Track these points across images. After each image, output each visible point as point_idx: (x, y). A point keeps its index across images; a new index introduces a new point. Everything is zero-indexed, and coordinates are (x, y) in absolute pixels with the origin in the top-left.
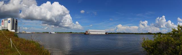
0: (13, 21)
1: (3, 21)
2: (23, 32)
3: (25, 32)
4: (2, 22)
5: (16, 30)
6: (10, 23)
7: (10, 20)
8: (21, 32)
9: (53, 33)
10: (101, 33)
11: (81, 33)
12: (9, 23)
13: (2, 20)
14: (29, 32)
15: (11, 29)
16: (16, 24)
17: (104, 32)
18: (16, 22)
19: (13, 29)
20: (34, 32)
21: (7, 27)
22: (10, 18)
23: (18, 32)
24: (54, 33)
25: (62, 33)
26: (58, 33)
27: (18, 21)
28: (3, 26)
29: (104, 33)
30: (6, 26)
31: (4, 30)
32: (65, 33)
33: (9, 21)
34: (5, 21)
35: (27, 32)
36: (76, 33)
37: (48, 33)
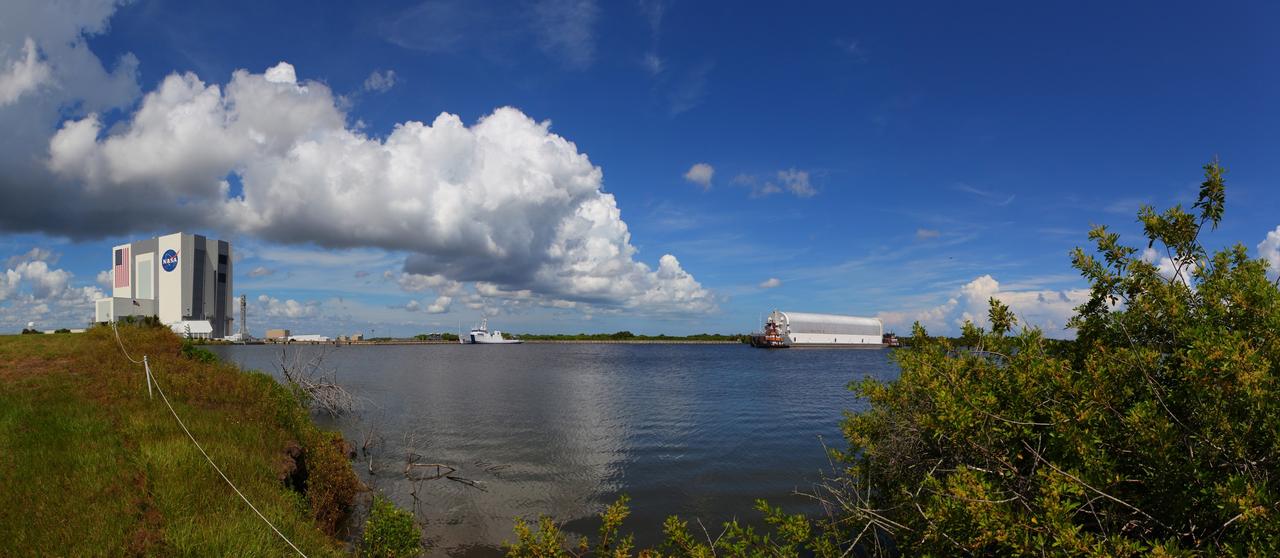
0: (200, 256)
1: (127, 258)
2: (270, 334)
3: (287, 333)
4: (119, 262)
5: (221, 322)
6: (179, 267)
7: (177, 248)
8: (256, 335)
9: (487, 338)
10: (855, 339)
11: (697, 337)
12: (169, 268)
13: (119, 253)
14: (316, 338)
15: (185, 318)
16: (222, 278)
17: (873, 331)
18: (223, 259)
19: (196, 314)
20: (354, 338)
21: (156, 302)
22: (178, 236)
23: (234, 337)
24: (498, 338)
25: (560, 337)
26: (527, 337)
27: (234, 256)
28: (124, 292)
29: (878, 340)
30: (144, 293)
31: (129, 319)
32: (583, 337)
33: (171, 254)
34: (140, 258)
35: (300, 338)
36: (662, 337)
37: (455, 338)
